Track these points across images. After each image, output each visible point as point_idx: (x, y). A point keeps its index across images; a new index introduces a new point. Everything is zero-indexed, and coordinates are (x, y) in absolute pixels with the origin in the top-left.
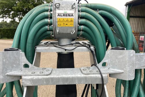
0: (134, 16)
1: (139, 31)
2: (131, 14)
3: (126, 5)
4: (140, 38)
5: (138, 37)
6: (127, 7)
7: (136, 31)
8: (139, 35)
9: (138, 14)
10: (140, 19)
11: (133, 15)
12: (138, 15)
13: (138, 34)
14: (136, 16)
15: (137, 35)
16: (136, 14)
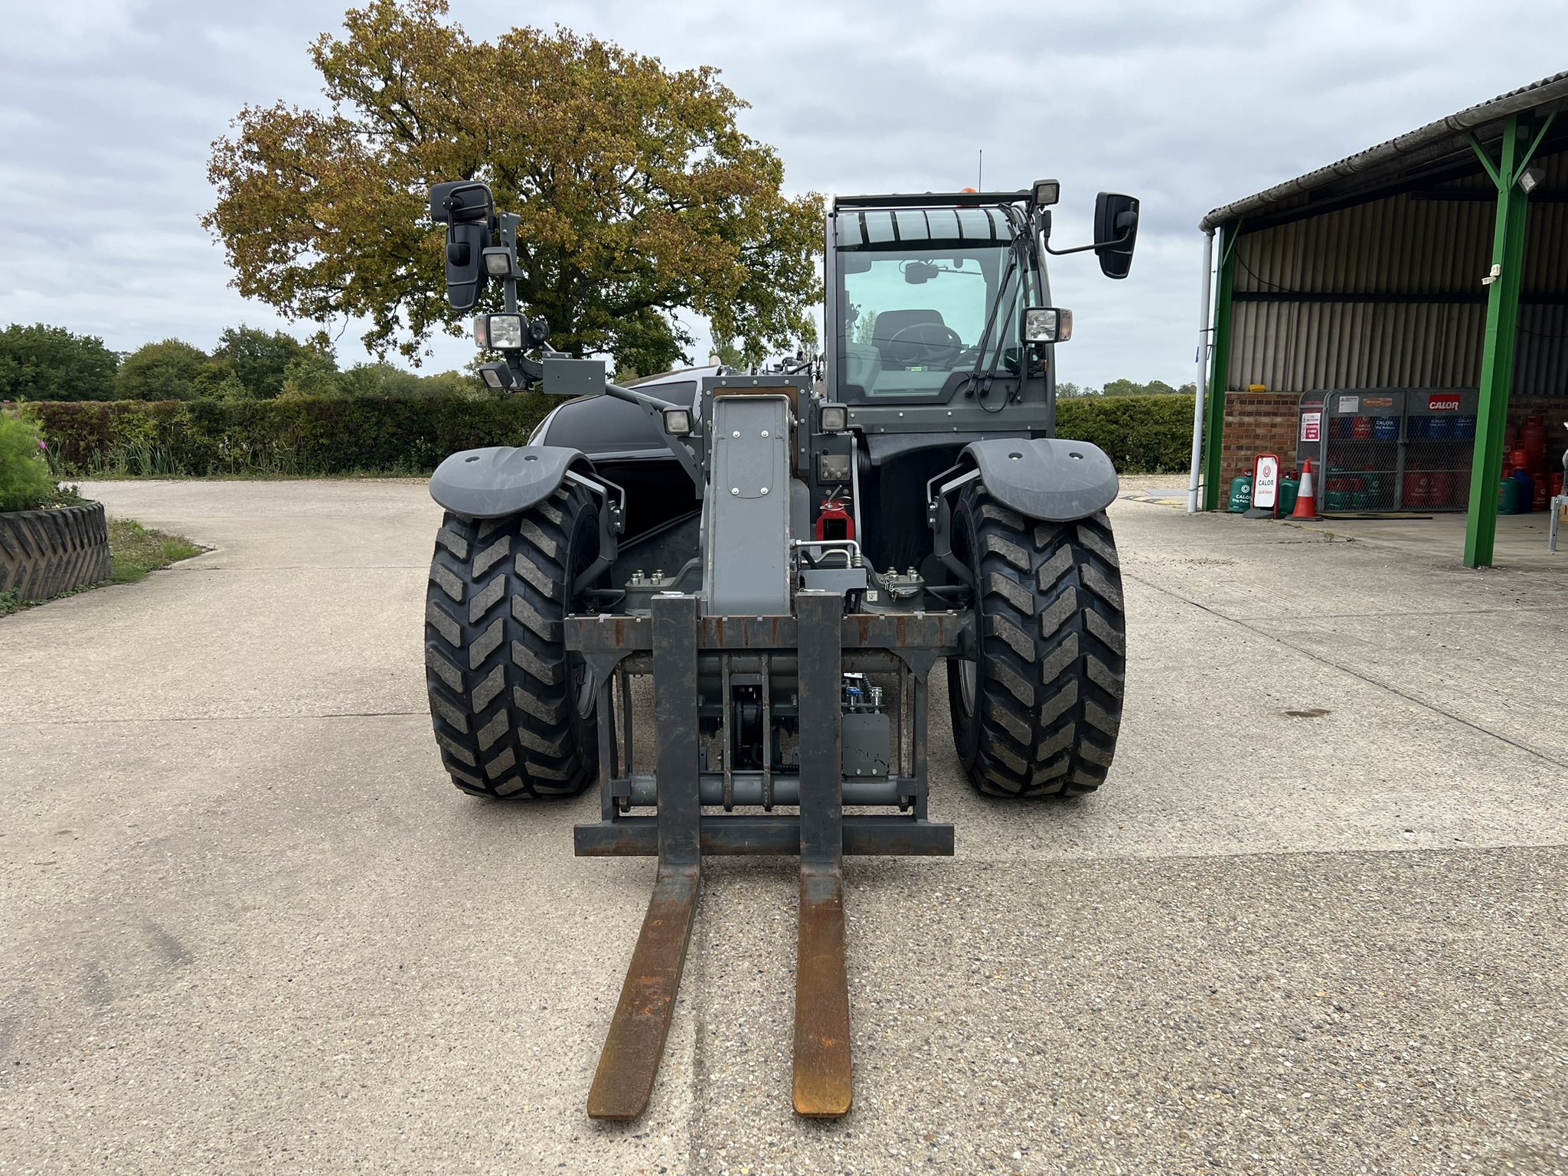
0: (1265, 289)
1: (1299, 386)
2: (1246, 281)
3: (1209, 226)
4: (1304, 425)
5: (1294, 419)
6: (1217, 238)
7: (1279, 386)
8: (1297, 408)
9: (1291, 279)
10: (1305, 307)
11: (1254, 288)
12: (1287, 285)
13: (1294, 403)
14: (1276, 290)
15: (1282, 409)
16: (1276, 281)
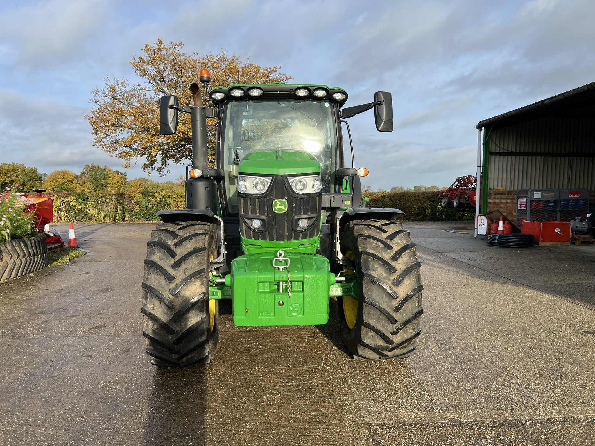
0: (502, 151)
1: (516, 188)
2: (494, 149)
3: (479, 127)
4: (519, 203)
5: (515, 201)
6: (483, 131)
7: (508, 188)
8: (515, 197)
10: (517, 157)
11: (497, 150)
12: (510, 149)
13: (514, 194)
14: (506, 151)
15: (510, 197)
16: (506, 148)
